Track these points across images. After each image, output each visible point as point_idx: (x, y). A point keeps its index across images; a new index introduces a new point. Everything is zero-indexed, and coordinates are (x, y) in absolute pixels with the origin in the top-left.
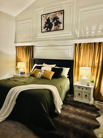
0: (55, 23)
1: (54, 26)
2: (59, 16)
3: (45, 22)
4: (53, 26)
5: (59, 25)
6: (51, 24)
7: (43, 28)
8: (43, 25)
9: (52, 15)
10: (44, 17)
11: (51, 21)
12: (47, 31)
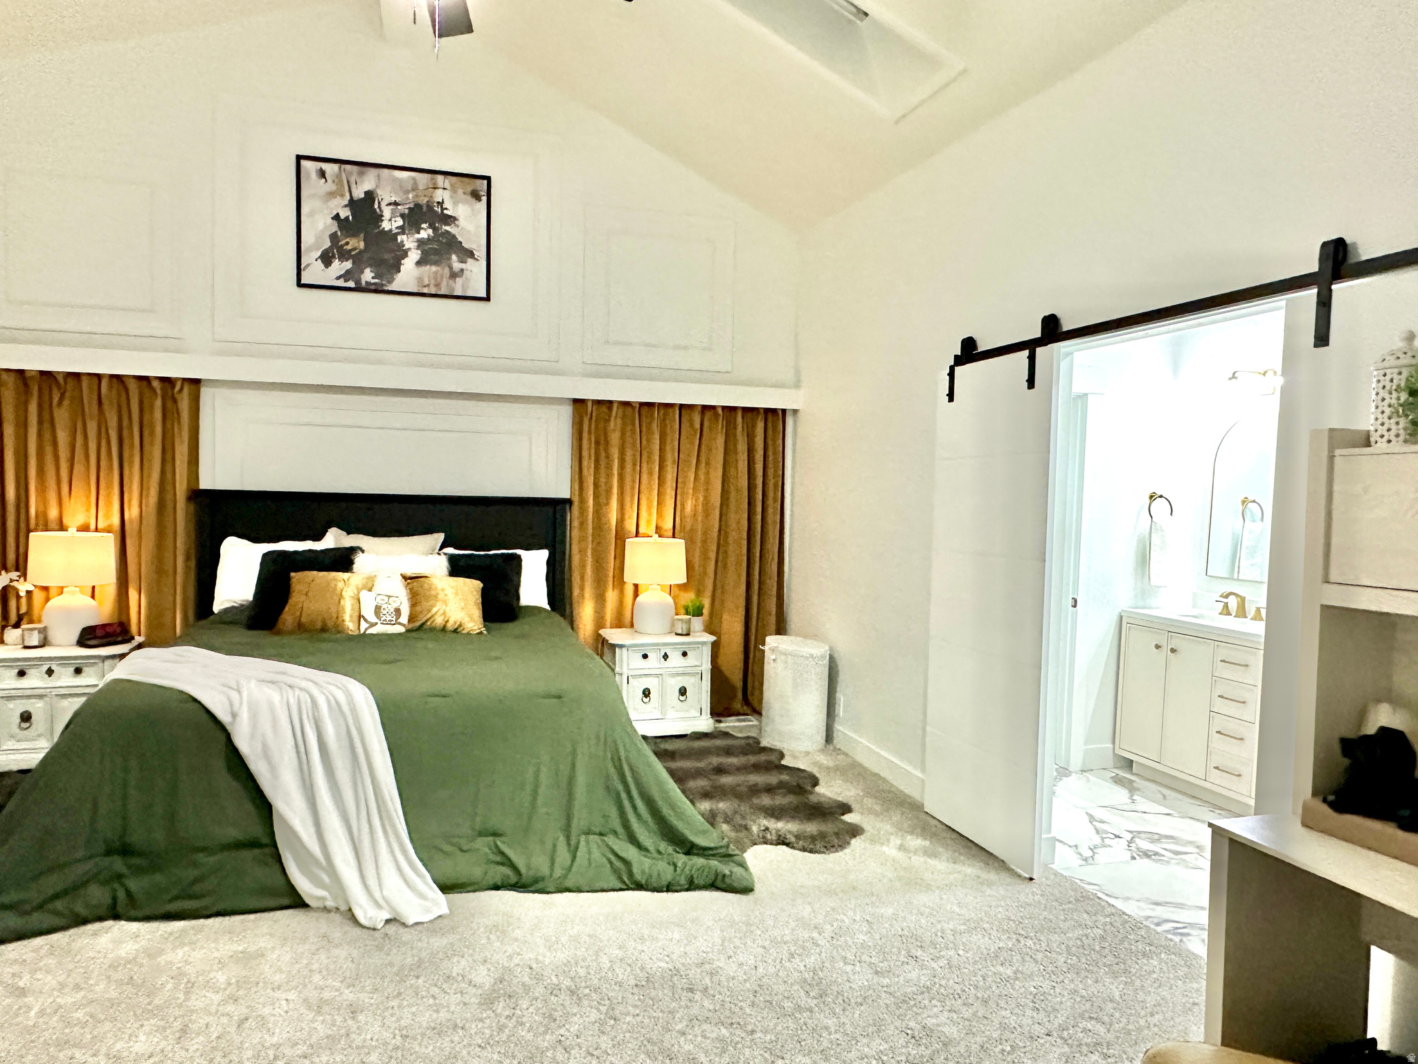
0: (421, 243)
1: (419, 263)
2: (455, 203)
3: (337, 217)
4: (409, 264)
5: (457, 266)
6: (391, 245)
7: (311, 257)
8: (319, 238)
9: (396, 180)
10: (322, 174)
11: (390, 222)
12: (351, 284)
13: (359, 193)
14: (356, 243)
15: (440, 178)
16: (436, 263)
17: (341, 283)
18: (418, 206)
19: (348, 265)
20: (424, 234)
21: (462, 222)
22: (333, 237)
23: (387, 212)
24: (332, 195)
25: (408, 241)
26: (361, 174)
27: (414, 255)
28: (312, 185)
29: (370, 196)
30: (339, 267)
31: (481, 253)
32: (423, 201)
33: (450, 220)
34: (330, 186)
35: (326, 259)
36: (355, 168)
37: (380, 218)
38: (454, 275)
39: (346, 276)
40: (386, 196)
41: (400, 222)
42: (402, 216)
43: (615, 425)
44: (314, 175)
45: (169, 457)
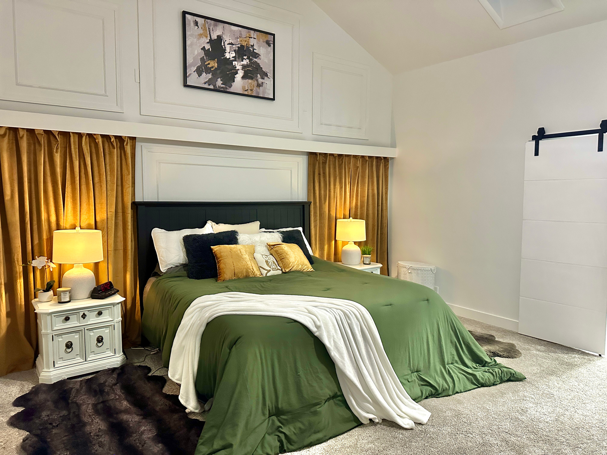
0: (244, 67)
1: (243, 78)
3: (203, 48)
4: (239, 77)
5: (260, 81)
7: (191, 70)
8: (194, 58)
9: (231, 31)
10: (196, 23)
11: (230, 55)
12: (211, 87)
13: (214, 37)
14: (213, 64)
15: (252, 32)
16: (252, 78)
17: (206, 86)
18: (242, 46)
19: (210, 76)
20: (245, 62)
21: (262, 57)
22: (202, 59)
23: (228, 48)
24: (201, 36)
25: (238, 65)
26: (215, 25)
27: (241, 73)
28: (191, 29)
29: (220, 38)
30: (206, 77)
31: (270, 75)
32: (244, 44)
33: (257, 55)
34: (200, 31)
35: (199, 72)
36: (212, 22)
37: (224, 51)
38: (259, 85)
39: (209, 82)
40: (227, 39)
41: (234, 55)
42: (235, 51)
44: (192, 24)
45: (120, 182)
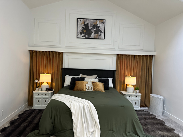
0: (95, 31)
2: (100, 24)
3: (82, 27)
5: (100, 34)
6: (90, 31)
7: (79, 33)
8: (80, 30)
9: (91, 21)
10: (81, 21)
12: (84, 37)
13: (86, 23)
14: (85, 31)
15: (98, 20)
16: (97, 34)
17: (83, 37)
18: (94, 25)
19: (84, 34)
20: (95, 29)
21: (101, 27)
22: (82, 30)
23: (90, 26)
24: (82, 24)
25: (93, 30)
27: (94, 33)
28: (79, 23)
29: (87, 24)
30: (83, 35)
31: (103, 32)
32: (95, 24)
33: (99, 27)
34: (82, 23)
35: (81, 34)
36: (85, 20)
37: (89, 27)
38: (99, 35)
39: (84, 36)
40: (90, 24)
41: (92, 28)
42: (92, 26)
43: (124, 58)
44: (79, 21)
45: (59, 63)
